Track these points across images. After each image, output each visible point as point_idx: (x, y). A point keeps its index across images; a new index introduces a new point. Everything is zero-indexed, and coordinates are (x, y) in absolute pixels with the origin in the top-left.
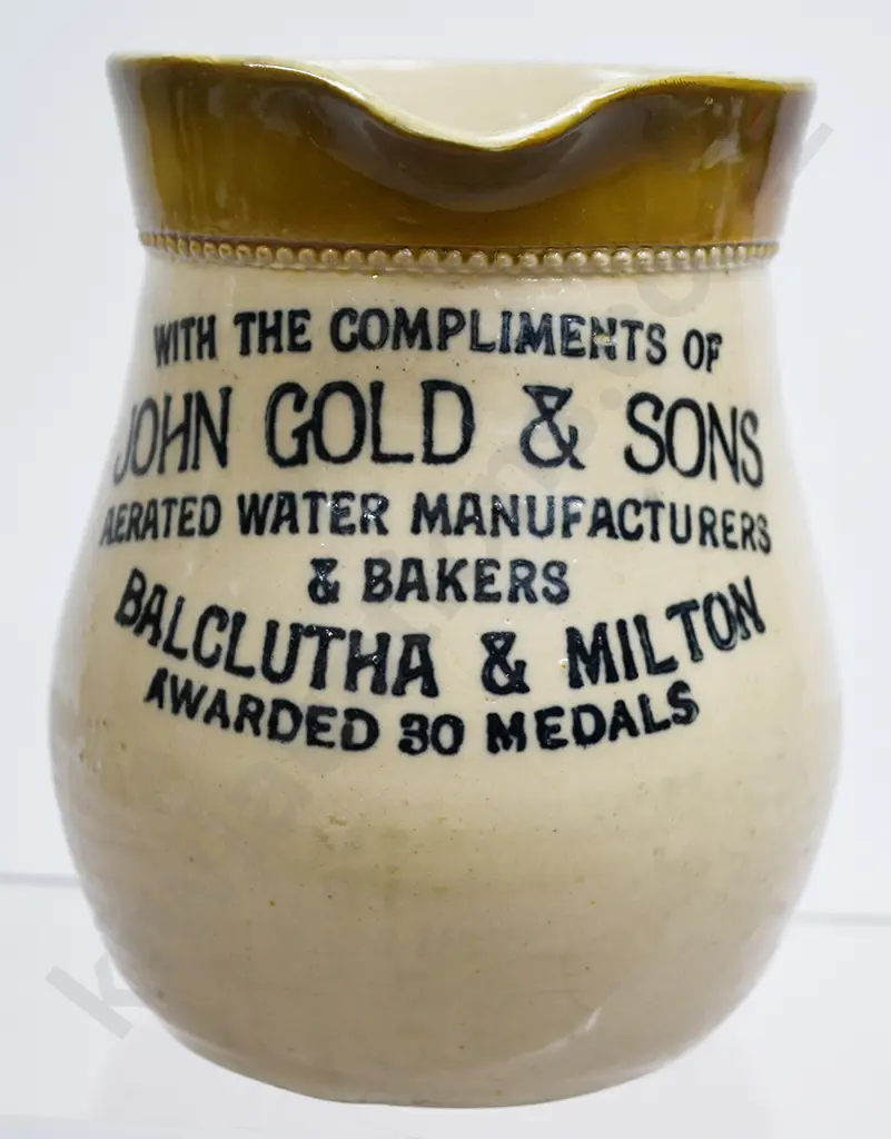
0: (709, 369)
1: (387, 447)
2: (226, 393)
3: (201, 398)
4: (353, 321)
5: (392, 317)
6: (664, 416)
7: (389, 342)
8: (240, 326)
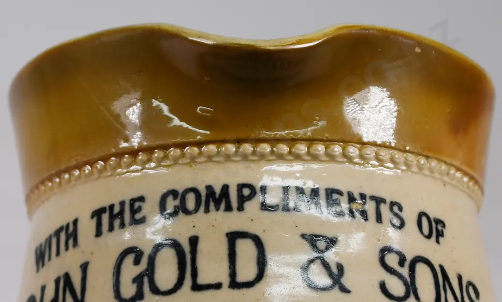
0: (438, 241)
1: (202, 280)
2: (84, 267)
3: (67, 276)
4: (175, 198)
5: (203, 193)
6: (407, 264)
7: (202, 208)
8: (95, 219)
